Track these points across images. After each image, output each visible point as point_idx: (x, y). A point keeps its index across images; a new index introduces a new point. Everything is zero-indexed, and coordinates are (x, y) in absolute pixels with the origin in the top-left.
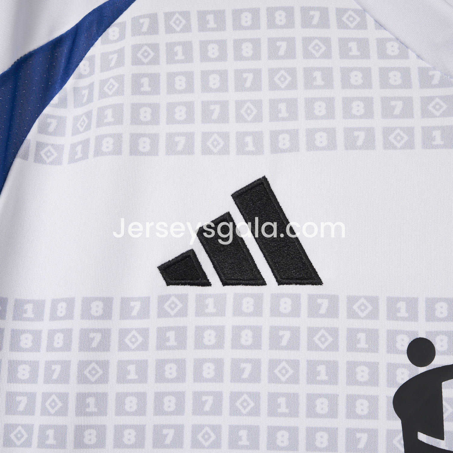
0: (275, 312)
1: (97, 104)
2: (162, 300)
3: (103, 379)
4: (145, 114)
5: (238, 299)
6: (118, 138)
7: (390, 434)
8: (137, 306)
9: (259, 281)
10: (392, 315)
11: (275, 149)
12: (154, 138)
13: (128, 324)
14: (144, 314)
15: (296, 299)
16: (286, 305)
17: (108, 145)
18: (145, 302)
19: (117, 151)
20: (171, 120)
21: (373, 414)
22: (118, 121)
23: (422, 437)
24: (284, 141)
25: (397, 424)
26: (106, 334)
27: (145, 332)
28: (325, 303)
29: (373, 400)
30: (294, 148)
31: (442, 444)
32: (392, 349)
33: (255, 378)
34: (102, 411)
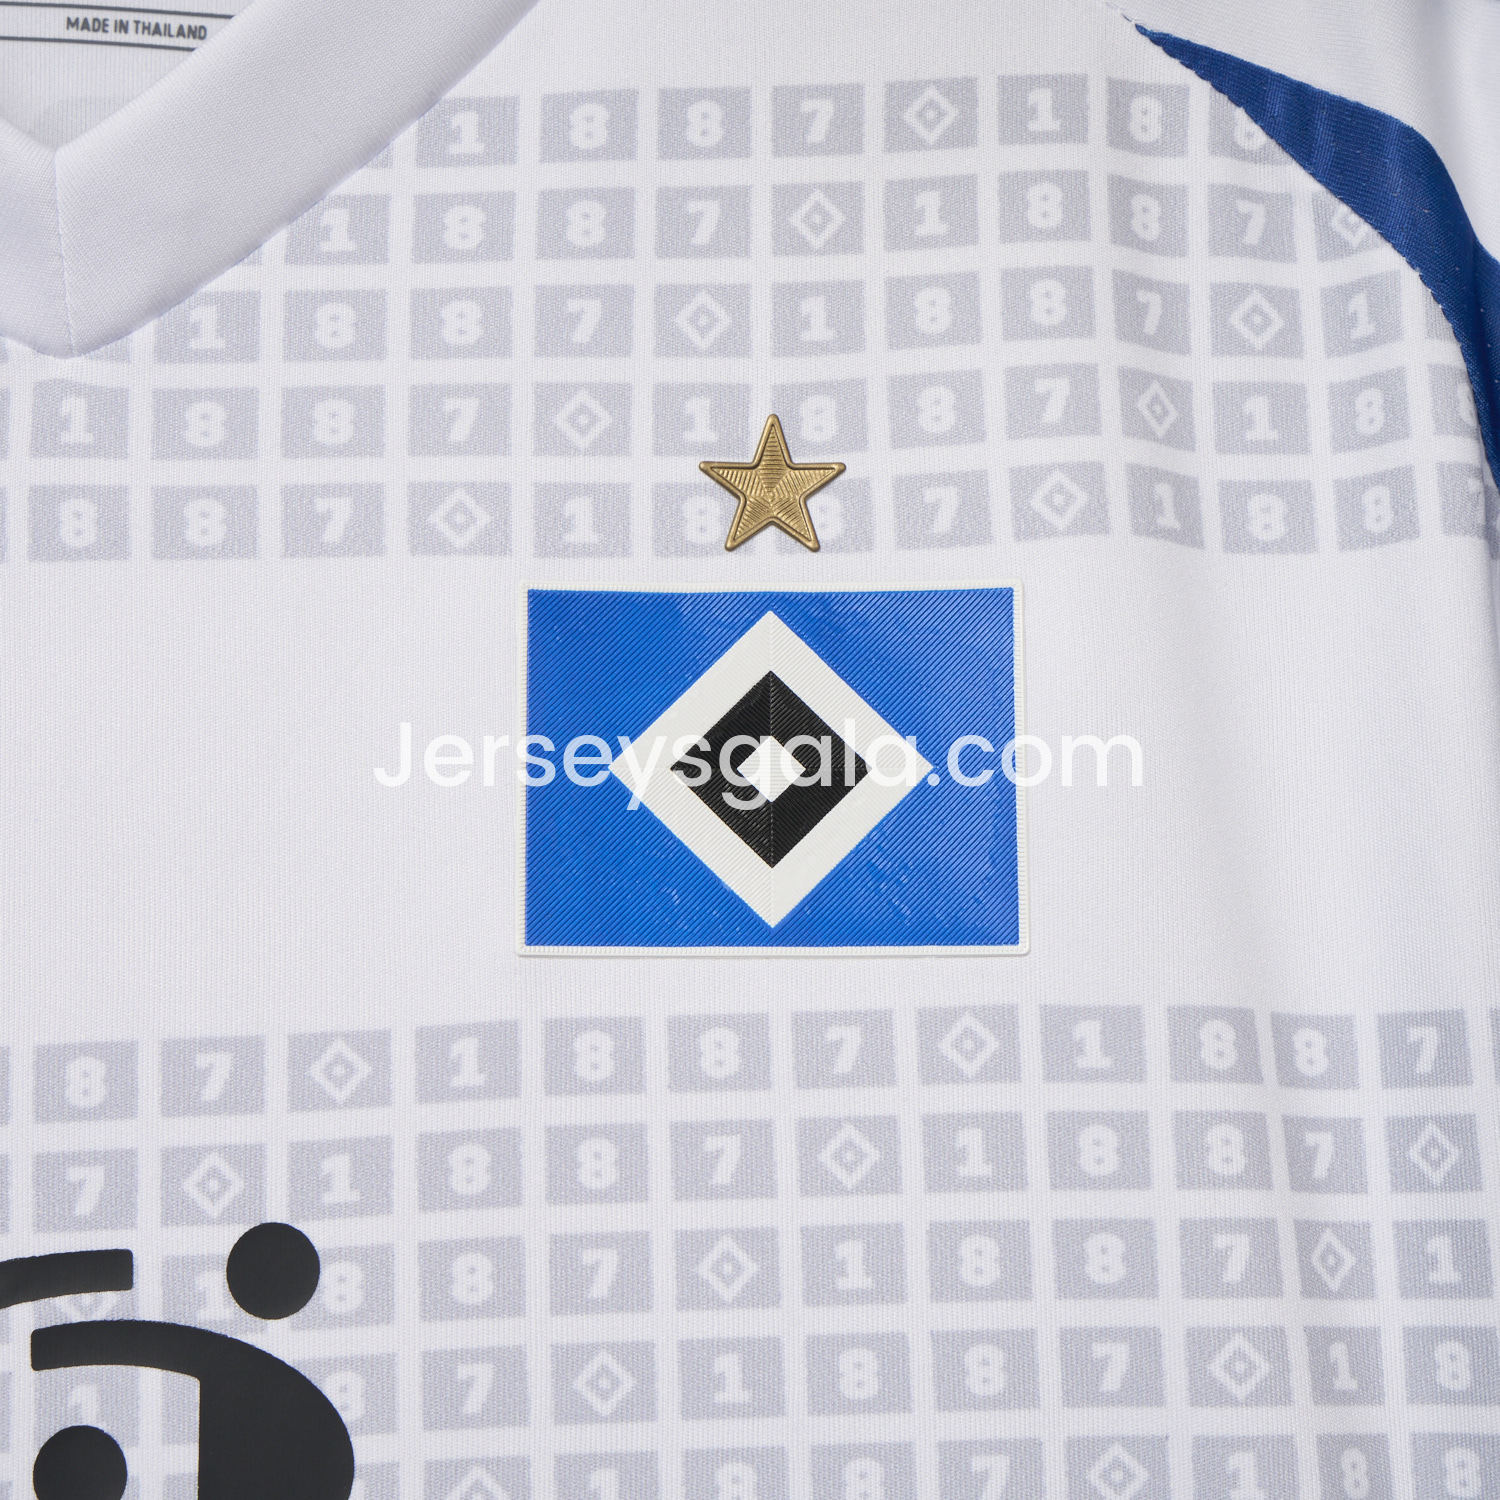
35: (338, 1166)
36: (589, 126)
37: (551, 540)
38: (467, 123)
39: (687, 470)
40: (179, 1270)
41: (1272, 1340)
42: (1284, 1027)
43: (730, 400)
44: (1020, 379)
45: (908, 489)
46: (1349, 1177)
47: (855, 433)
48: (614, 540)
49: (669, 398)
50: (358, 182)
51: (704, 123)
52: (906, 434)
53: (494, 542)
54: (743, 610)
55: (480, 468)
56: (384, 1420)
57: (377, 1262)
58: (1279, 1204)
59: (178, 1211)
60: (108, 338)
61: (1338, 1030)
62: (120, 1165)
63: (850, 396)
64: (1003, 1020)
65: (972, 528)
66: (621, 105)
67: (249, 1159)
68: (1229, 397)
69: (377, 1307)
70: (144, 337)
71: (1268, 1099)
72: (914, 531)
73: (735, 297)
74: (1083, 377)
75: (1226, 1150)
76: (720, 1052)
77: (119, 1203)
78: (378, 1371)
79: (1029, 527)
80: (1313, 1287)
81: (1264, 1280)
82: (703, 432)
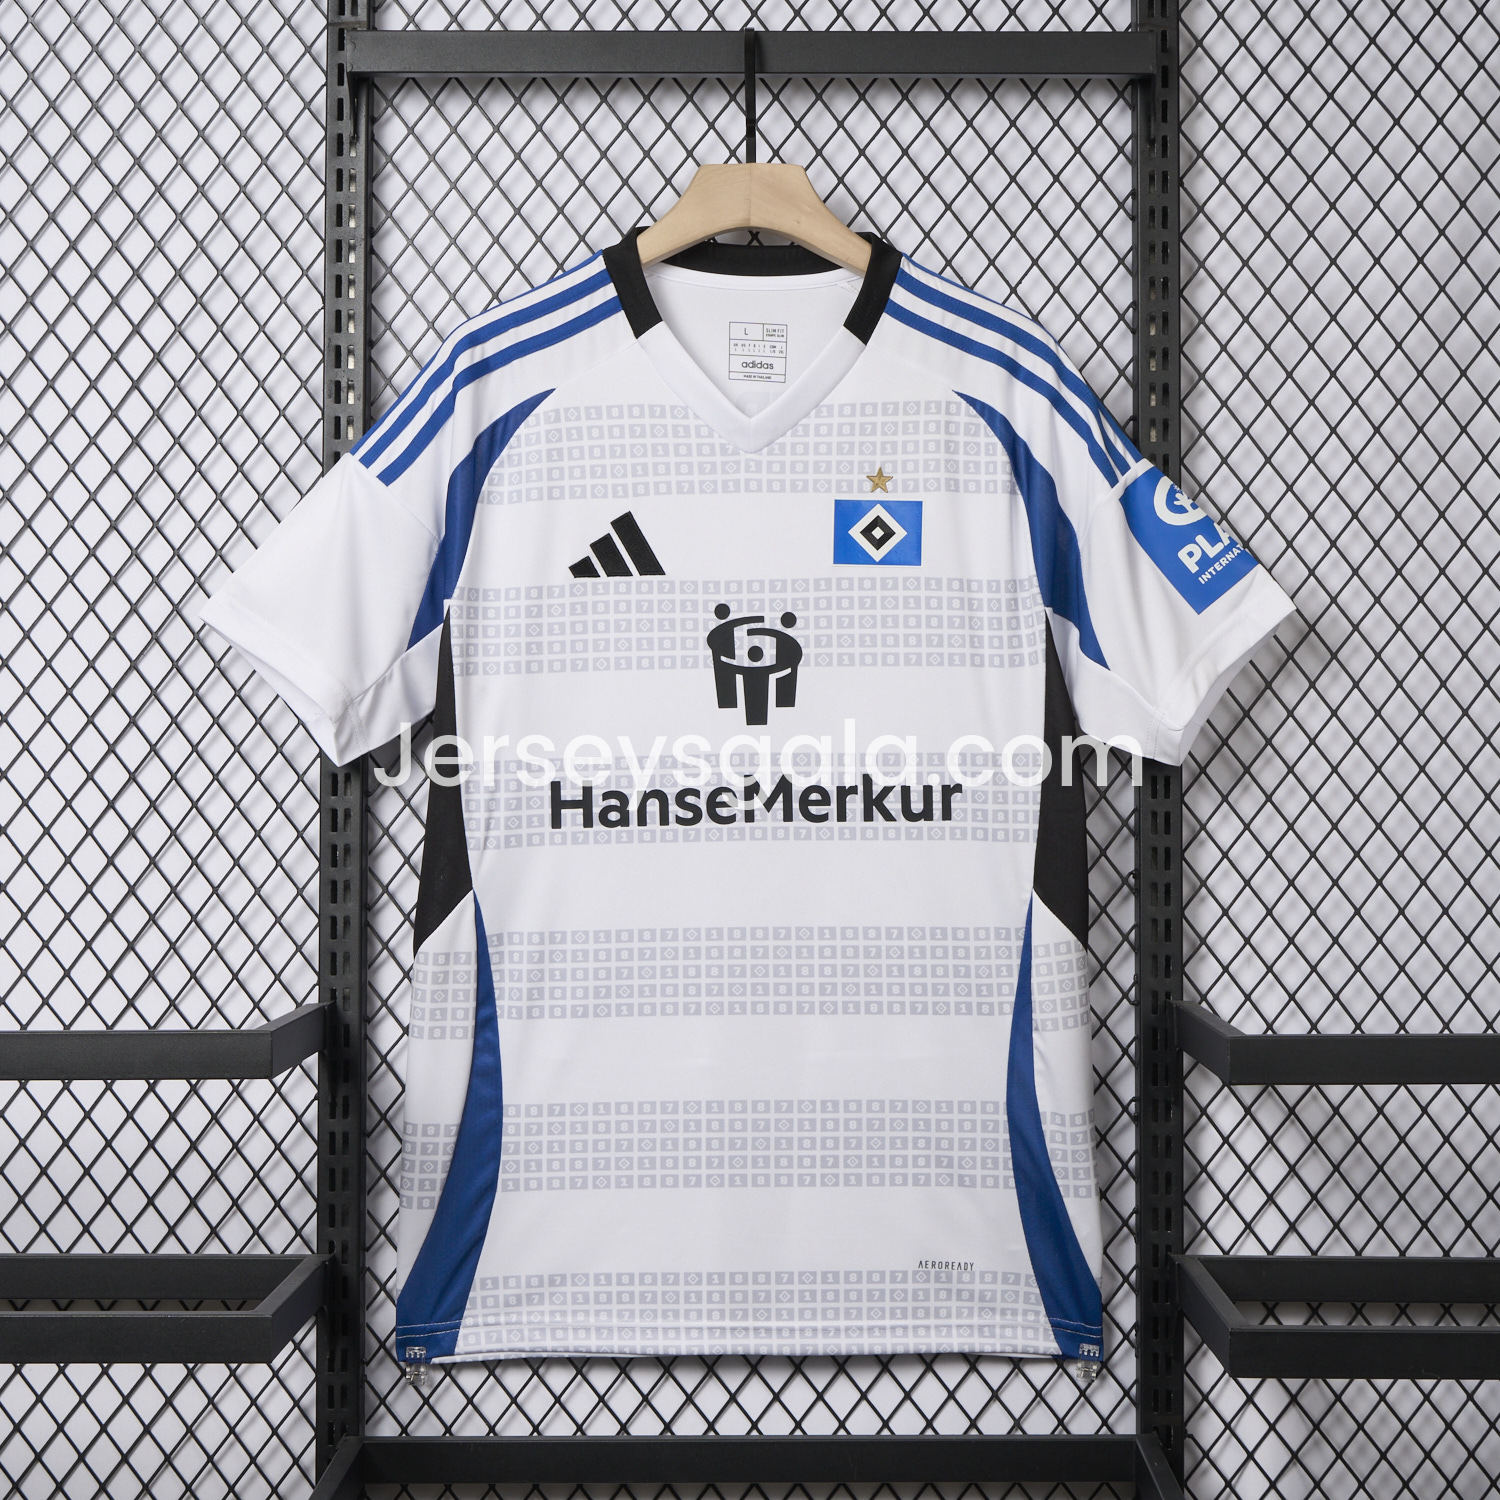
0: (639, 591)
1: (524, 468)
2: (572, 586)
3: (540, 634)
4: (556, 474)
5: (617, 585)
6: (540, 490)
7: (706, 658)
8: (557, 590)
9: (628, 573)
10: (706, 591)
11: (636, 494)
12: (562, 488)
13: (552, 601)
14: (562, 595)
15: (650, 583)
16: (645, 587)
17: (534, 494)
18: (562, 588)
19: (541, 498)
20: (571, 477)
21: (696, 647)
22: (540, 479)
23: (723, 659)
24: (641, 489)
25: (709, 652)
26: (540, 607)
27: (562, 606)
28: (667, 586)
29: (696, 639)
30: (647, 493)
31: (734, 662)
32: (706, 610)
33: (628, 629)
34: (540, 652)
35: (800, 603)
36: (847, 410)
37: (839, 490)
38: (824, 410)
39: (864, 477)
40: (772, 620)
41: (963, 637)
42: (969, 582)
43: (872, 464)
44: (926, 461)
45: (904, 482)
46: (980, 608)
47: (895, 470)
48: (850, 490)
49: (861, 463)
50: (804, 421)
51: (869, 410)
52: (905, 471)
53: (828, 490)
54: (872, 504)
55: (826, 476)
56: (808, 646)
57: (807, 619)
58: (966, 613)
59: (772, 609)
60: (759, 451)
61: (980, 582)
62: (762, 601)
63: (894, 463)
64: (918, 579)
65: (916, 489)
66: (853, 406)
67: (784, 601)
68: (966, 463)
69: (807, 627)
70: (765, 450)
71: (965, 595)
72: (905, 489)
73: (874, 444)
74: (938, 461)
75: (956, 603)
76: (867, 584)
77: (762, 608)
78: (807, 638)
79: (926, 489)
80: (971, 628)
81: (962, 626)
82: (867, 470)
